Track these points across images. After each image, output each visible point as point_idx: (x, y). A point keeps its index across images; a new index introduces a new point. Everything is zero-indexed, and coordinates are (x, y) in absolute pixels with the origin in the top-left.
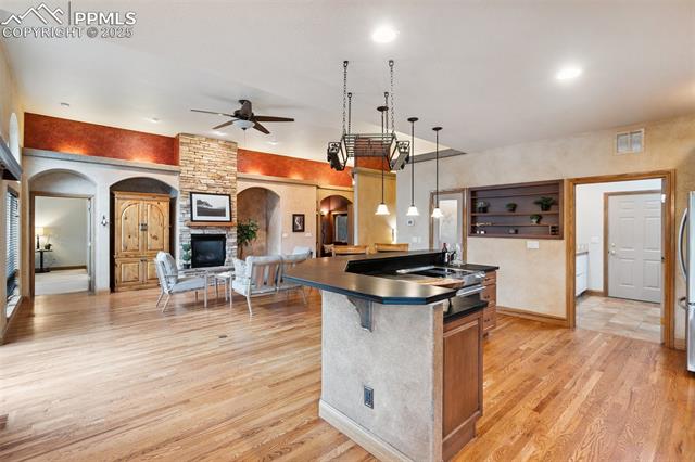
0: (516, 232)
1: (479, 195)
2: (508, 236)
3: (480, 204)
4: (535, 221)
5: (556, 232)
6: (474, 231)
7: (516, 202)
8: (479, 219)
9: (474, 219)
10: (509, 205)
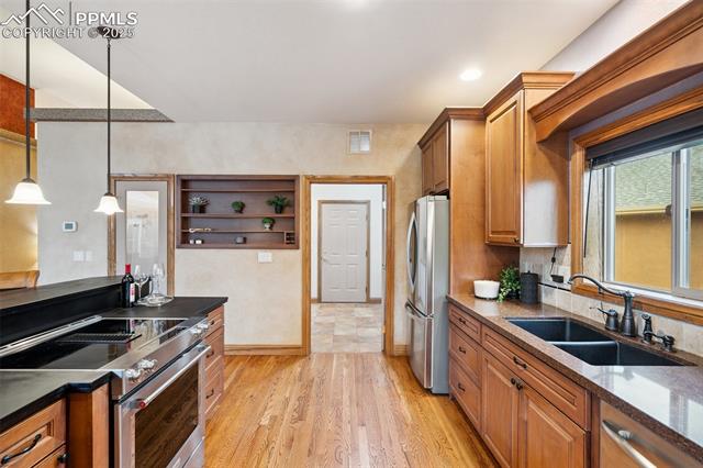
0: (245, 240)
1: (194, 186)
2: (236, 246)
3: (195, 200)
4: (267, 226)
5: (291, 240)
6: (185, 240)
7: (243, 201)
8: (193, 222)
9: (185, 222)
10: (235, 204)
